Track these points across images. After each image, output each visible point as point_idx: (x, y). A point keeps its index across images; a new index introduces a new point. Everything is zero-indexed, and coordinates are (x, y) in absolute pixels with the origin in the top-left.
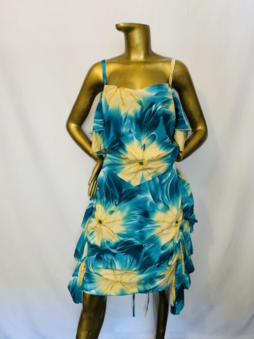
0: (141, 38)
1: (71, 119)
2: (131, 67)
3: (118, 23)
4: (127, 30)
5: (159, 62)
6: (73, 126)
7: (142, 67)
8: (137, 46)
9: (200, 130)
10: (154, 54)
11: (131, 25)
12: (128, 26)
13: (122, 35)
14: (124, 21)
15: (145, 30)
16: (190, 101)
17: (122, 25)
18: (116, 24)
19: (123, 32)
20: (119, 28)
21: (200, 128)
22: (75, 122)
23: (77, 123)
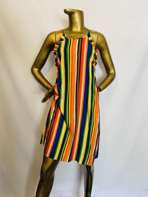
10: (86, 29)
17: (68, 10)
18: (64, 9)
23: (38, 68)
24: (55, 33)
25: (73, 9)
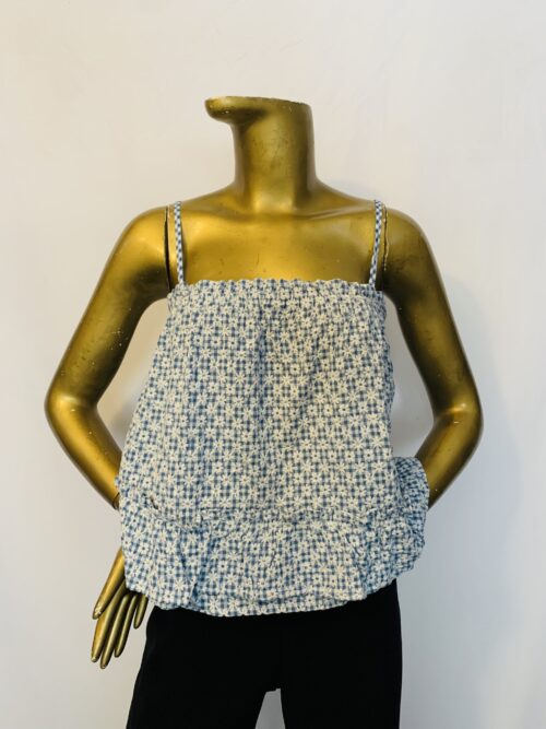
0: (287, 142)
1: (60, 380)
2: (253, 230)
3: (213, 97)
5: (340, 217)
6: (66, 403)
7: (287, 230)
9: (460, 414)
10: (325, 191)
11: (255, 105)
12: (246, 105)
13: (225, 132)
15: (298, 118)
16: (432, 329)
17: (227, 103)
19: (227, 123)
21: (461, 407)
22: (71, 391)
23: (78, 395)
24: (162, 216)
25: (254, 99)
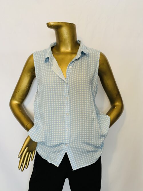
4: (57, 27)
8: (65, 40)
14: (53, 21)
18: (47, 23)
19: (53, 29)
20: (49, 26)
23: (18, 101)
